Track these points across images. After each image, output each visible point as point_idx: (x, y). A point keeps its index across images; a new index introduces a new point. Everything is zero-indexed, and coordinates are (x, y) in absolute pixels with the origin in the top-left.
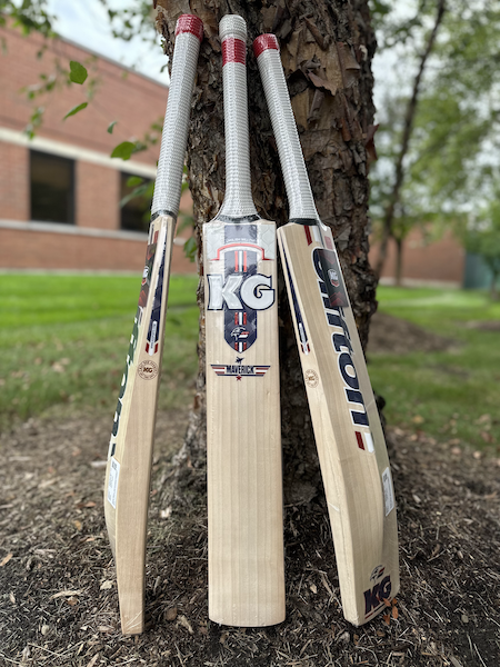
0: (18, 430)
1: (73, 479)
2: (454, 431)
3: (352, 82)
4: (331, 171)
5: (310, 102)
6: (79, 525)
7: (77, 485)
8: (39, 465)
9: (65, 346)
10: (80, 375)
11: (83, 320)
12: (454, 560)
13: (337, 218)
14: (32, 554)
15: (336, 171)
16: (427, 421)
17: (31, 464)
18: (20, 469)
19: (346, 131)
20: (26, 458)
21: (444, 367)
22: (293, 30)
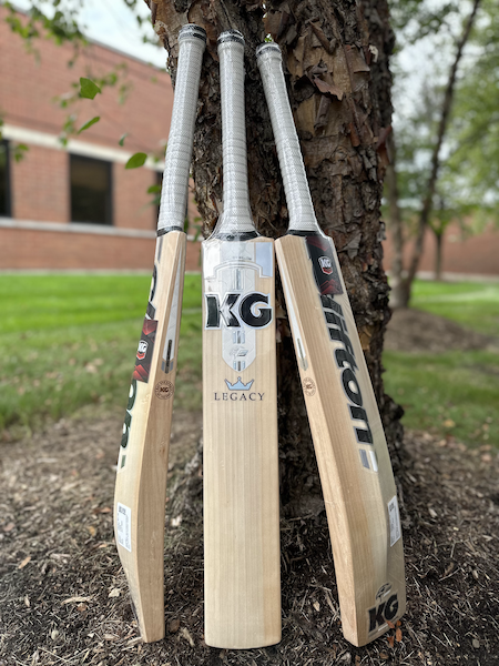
0: (49, 429)
1: (94, 483)
2: (486, 437)
3: (362, 85)
4: (340, 178)
5: (317, 109)
6: (93, 531)
7: (97, 489)
8: (65, 467)
9: (99, 346)
10: (111, 376)
11: (119, 320)
12: (468, 580)
13: (347, 225)
14: (48, 558)
15: (345, 177)
16: (458, 426)
17: (57, 466)
18: (46, 471)
19: (354, 136)
20: (53, 460)
21: (481, 367)
22: (299, 35)
